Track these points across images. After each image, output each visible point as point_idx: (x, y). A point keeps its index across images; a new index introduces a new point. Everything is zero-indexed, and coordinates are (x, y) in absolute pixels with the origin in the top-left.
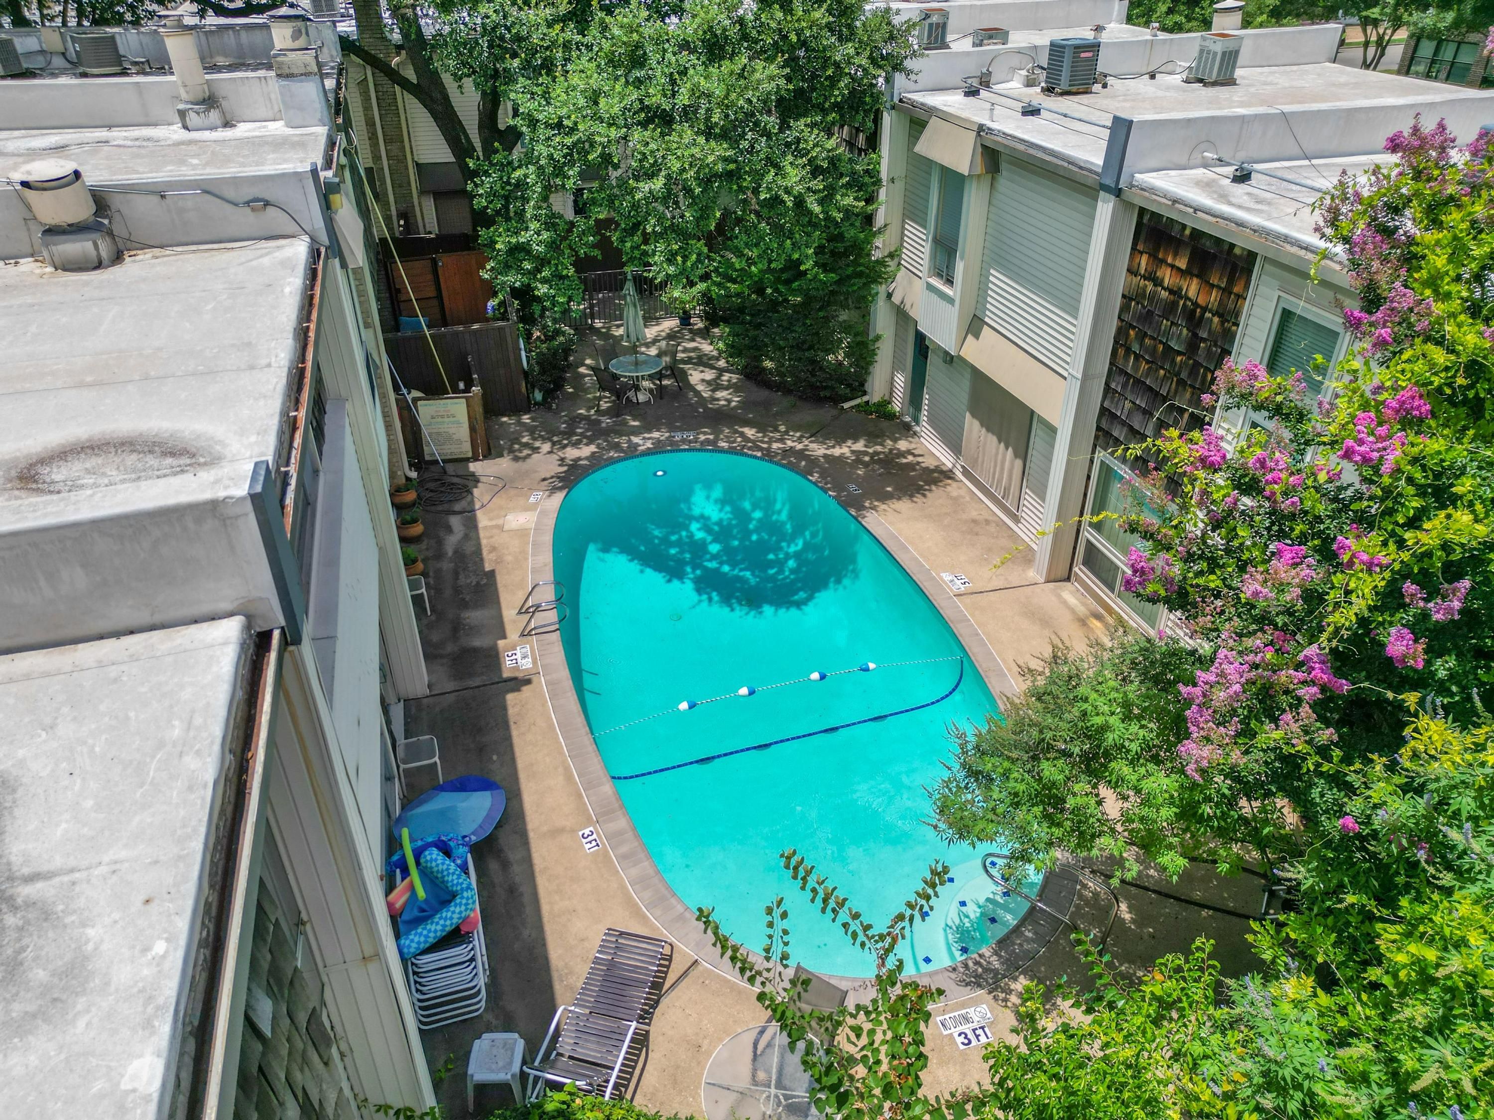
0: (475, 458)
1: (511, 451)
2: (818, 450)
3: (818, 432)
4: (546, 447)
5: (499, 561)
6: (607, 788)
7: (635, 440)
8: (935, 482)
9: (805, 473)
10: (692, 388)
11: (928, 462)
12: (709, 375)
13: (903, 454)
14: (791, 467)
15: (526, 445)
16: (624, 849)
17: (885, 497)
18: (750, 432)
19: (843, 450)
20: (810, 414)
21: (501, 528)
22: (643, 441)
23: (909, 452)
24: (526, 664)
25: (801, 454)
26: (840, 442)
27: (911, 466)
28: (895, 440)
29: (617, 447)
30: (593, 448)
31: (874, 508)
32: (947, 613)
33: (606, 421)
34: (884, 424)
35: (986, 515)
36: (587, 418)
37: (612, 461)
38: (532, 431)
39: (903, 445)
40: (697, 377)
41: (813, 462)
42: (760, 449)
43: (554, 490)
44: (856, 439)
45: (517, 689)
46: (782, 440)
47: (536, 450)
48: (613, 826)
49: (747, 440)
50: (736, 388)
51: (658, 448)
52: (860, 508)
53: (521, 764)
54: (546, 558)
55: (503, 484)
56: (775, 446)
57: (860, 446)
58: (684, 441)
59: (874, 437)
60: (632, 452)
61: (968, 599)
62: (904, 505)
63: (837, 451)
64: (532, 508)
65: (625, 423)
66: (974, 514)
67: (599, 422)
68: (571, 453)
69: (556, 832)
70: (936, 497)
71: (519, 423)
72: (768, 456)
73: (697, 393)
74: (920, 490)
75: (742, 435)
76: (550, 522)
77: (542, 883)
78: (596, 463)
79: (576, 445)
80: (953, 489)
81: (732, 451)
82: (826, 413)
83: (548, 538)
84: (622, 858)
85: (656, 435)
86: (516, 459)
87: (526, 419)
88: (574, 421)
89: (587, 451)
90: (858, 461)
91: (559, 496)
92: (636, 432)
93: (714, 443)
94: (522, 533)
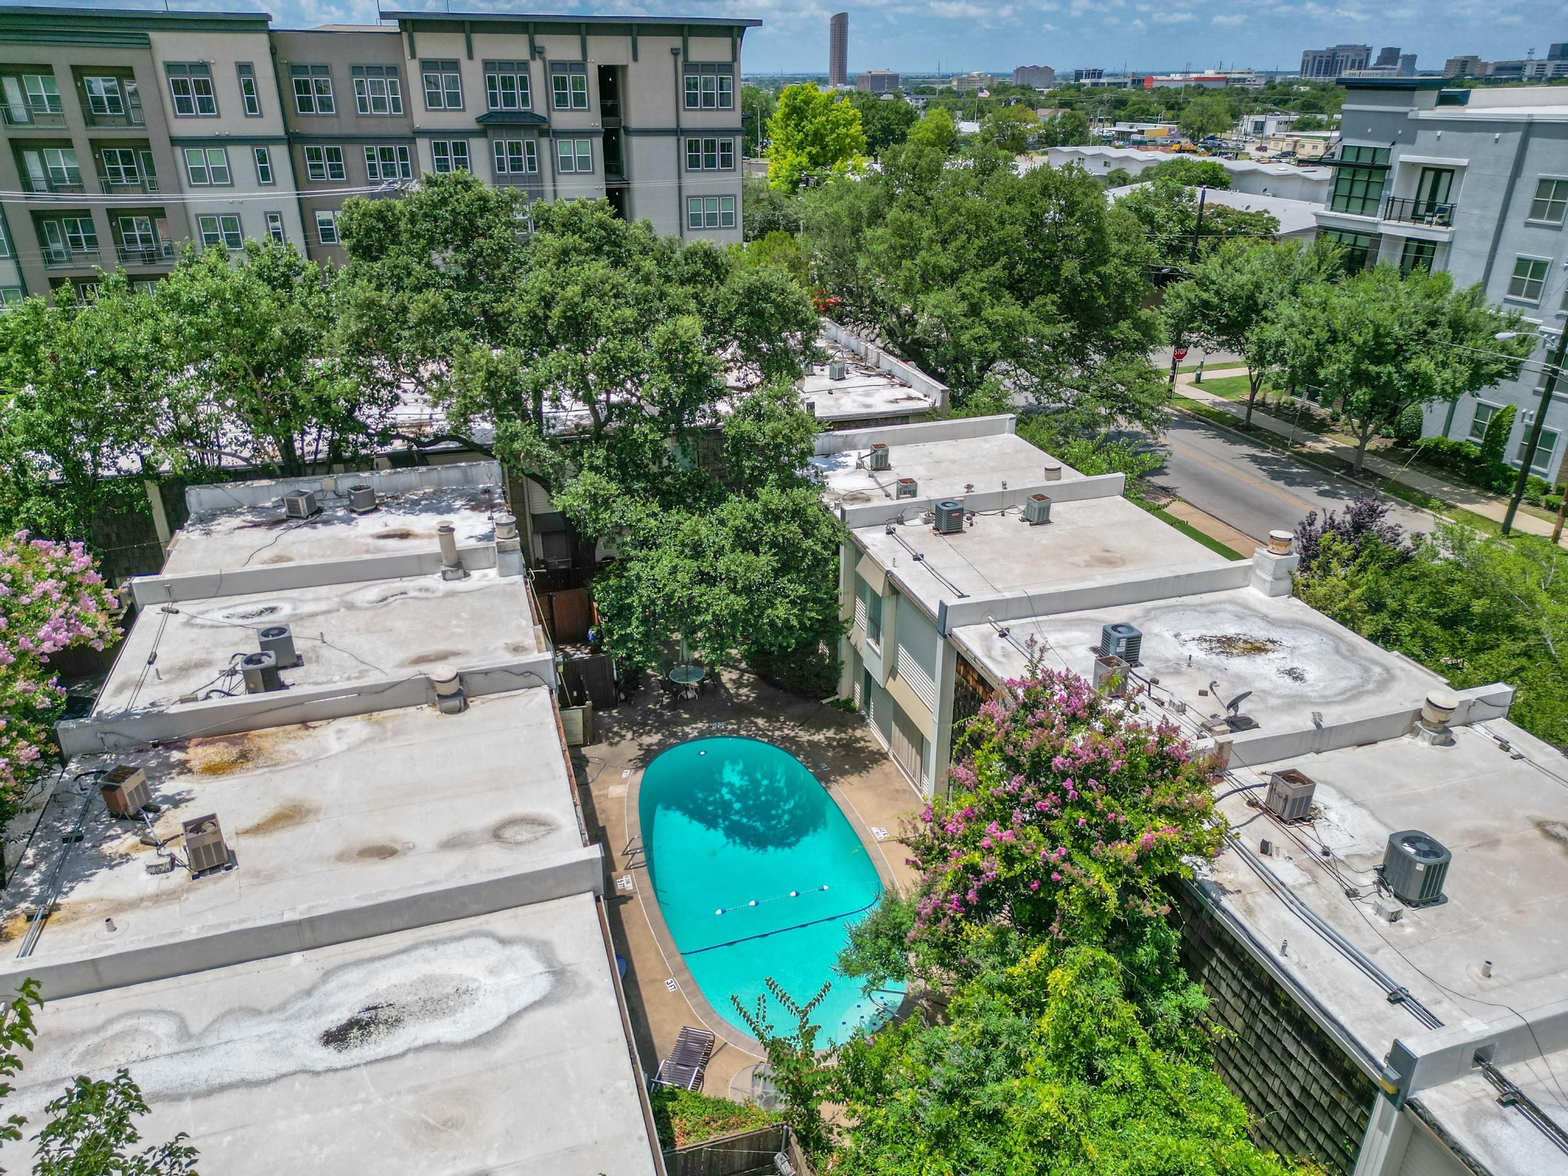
0: (585, 745)
1: (608, 738)
2: (804, 736)
3: (806, 722)
4: (629, 735)
5: (607, 820)
6: (678, 958)
7: (687, 729)
8: (876, 761)
9: (796, 755)
10: (723, 686)
11: (873, 747)
12: (735, 675)
13: (858, 740)
14: (786, 750)
15: (616, 734)
16: (689, 989)
17: (843, 773)
18: (761, 722)
19: (819, 737)
20: (799, 709)
21: (606, 796)
22: (691, 730)
23: (862, 739)
24: (629, 887)
25: (793, 740)
26: (819, 730)
27: (862, 749)
28: (854, 729)
29: (674, 735)
30: (659, 736)
31: (836, 781)
32: (872, 854)
33: (668, 714)
34: (849, 716)
35: (904, 786)
36: (654, 711)
37: (672, 746)
38: (619, 722)
39: (859, 733)
40: (727, 677)
41: (800, 745)
42: (767, 736)
43: (637, 769)
44: (829, 729)
45: (625, 902)
46: (781, 729)
47: (623, 737)
48: (682, 978)
49: (759, 729)
50: (752, 686)
51: (702, 735)
52: (828, 781)
53: (631, 945)
54: (636, 817)
55: (605, 764)
56: (777, 733)
57: (831, 734)
58: (718, 730)
59: (841, 726)
60: (685, 739)
61: (885, 845)
62: (854, 779)
63: (816, 738)
64: (624, 782)
65: (679, 716)
66: (897, 786)
67: (662, 715)
68: (647, 740)
69: (654, 981)
70: (876, 773)
71: (610, 716)
72: (772, 741)
73: (727, 690)
74: (866, 768)
75: (756, 724)
76: (636, 792)
77: (647, 1006)
78: (663, 747)
79: (648, 733)
80: (886, 767)
81: (749, 737)
82: (810, 707)
83: (636, 803)
84: (688, 994)
85: (700, 725)
86: (611, 744)
87: (614, 712)
88: (647, 713)
89: (656, 738)
90: (829, 745)
91: (641, 773)
92: (686, 723)
93: (736, 731)
94: (619, 800)
